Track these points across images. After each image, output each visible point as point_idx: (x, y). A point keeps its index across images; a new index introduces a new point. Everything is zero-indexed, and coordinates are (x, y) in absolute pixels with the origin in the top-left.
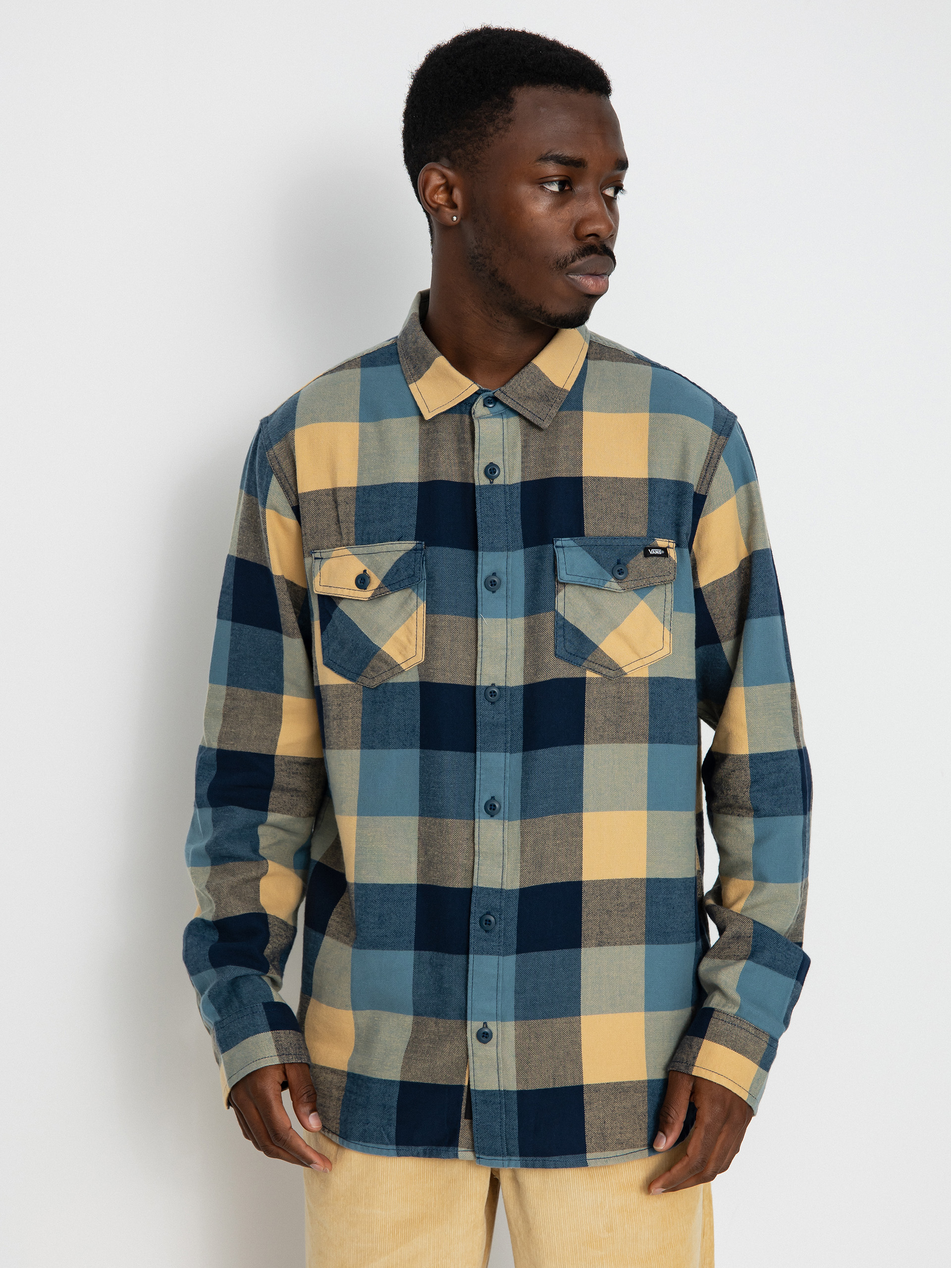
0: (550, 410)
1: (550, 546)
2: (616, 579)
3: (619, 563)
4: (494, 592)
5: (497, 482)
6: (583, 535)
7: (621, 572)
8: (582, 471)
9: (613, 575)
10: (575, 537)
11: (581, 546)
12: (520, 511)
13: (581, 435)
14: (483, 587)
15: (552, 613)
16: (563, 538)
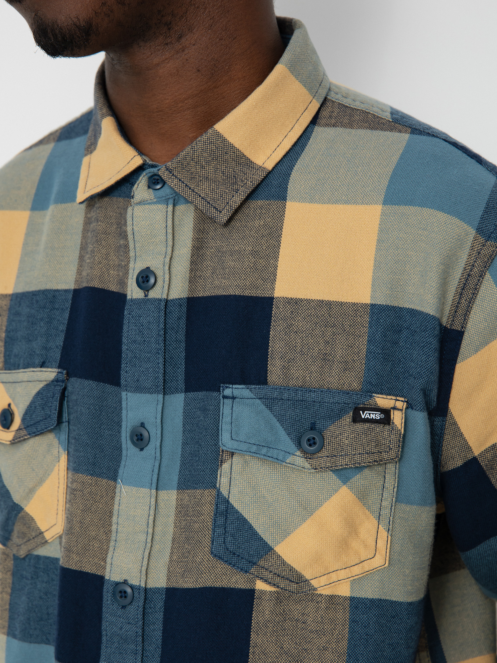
0: (233, 196)
1: (215, 394)
2: (304, 452)
3: (313, 428)
4: (142, 449)
5: (153, 294)
6: (265, 382)
7: (311, 442)
8: (273, 289)
9: (299, 445)
10: (254, 384)
11: (260, 399)
12: (183, 338)
13: (280, 236)
14: (129, 442)
15: (214, 492)
16: (235, 384)
